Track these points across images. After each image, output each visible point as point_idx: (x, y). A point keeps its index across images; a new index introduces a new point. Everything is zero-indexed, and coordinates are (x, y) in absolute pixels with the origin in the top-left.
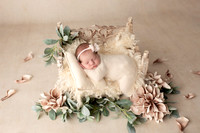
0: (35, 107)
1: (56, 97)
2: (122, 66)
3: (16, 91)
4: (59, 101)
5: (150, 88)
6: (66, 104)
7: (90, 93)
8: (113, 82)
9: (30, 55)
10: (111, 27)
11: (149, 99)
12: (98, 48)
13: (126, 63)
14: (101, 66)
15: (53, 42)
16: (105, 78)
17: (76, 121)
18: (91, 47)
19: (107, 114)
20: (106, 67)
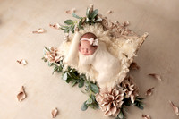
1: (56, 55)
9: (72, 10)
11: (111, 99)
13: (111, 66)
15: (77, 17)
18: (91, 40)
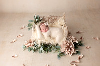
0: (23, 46)
1: (31, 42)
2: (57, 32)
3: (17, 40)
4: (32, 44)
5: (69, 42)
6: (35, 45)
7: (44, 41)
8: (54, 38)
9: (23, 27)
10: (57, 16)
11: (68, 46)
12: (48, 24)
13: (59, 30)
14: (49, 31)
15: (32, 21)
16: (50, 36)
17: (38, 52)
18: (45, 24)
19: (51, 51)
20: (51, 32)
